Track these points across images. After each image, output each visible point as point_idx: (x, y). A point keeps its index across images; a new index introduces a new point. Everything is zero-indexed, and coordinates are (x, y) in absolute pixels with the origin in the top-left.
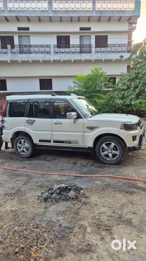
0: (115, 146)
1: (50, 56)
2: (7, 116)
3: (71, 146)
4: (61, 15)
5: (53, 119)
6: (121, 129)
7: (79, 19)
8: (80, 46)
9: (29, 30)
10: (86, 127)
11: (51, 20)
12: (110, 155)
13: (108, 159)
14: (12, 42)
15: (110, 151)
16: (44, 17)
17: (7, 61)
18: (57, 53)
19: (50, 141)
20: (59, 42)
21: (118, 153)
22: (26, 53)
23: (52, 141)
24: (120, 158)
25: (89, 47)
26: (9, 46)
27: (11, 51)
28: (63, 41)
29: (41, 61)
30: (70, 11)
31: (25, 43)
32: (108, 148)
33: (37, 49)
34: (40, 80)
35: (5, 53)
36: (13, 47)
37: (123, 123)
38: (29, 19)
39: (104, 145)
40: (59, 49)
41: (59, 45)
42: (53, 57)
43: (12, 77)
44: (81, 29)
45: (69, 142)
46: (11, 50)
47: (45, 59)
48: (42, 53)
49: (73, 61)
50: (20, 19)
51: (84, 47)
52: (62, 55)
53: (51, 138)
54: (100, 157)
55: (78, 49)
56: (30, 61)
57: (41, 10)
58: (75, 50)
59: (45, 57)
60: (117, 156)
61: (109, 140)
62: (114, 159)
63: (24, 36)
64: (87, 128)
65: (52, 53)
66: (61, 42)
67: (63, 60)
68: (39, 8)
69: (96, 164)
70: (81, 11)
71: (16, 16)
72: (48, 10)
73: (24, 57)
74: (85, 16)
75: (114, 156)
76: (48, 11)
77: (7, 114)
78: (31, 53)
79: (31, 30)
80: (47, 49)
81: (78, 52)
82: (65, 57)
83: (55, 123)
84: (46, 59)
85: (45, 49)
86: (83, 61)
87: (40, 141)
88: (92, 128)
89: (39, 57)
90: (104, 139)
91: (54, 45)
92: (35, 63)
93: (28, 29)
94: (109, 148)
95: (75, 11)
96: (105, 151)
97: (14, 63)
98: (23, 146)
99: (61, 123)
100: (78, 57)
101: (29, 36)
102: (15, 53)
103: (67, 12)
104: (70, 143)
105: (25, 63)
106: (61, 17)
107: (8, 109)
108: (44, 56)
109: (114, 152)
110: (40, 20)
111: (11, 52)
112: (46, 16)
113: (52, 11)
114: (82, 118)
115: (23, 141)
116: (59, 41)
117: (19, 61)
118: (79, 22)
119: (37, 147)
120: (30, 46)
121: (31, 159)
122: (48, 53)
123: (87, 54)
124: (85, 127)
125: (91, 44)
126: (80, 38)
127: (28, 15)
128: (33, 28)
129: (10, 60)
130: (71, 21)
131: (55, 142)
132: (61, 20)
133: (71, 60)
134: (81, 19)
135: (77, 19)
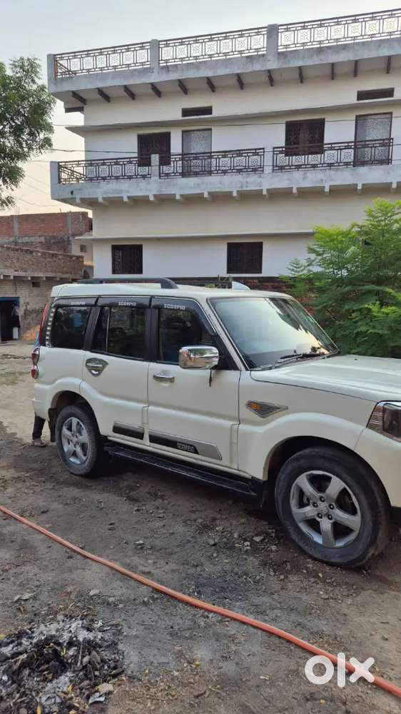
0: (344, 492)
1: (260, 179)
2: (47, 343)
3: (200, 462)
4: (300, 64)
5: (153, 365)
6: (369, 426)
7: (356, 69)
8: (355, 145)
9: (211, 113)
10: (246, 402)
11: (271, 79)
12: (326, 525)
13: (318, 539)
14: (165, 149)
15: (323, 506)
16: (254, 72)
17: (148, 196)
18: (282, 168)
19: (140, 435)
20: (292, 138)
21: (354, 521)
22: (196, 174)
23: (146, 437)
24: (361, 547)
25: (383, 145)
26: (155, 158)
27: (160, 171)
28: (304, 135)
29: (235, 194)
30: (328, 47)
31: (197, 147)
32: (318, 495)
33: (225, 162)
34: (230, 246)
35: (144, 177)
36: (165, 160)
37: (381, 404)
38: (211, 85)
39: (303, 481)
40: (287, 158)
41: (292, 147)
42: (268, 181)
43: (159, 240)
44: (362, 95)
45: (191, 446)
46: (160, 168)
47: (247, 186)
48: (240, 171)
49: (327, 189)
50: (189, 86)
51: (367, 146)
52: (297, 175)
53: (143, 423)
54: (288, 523)
55: (349, 155)
56: (206, 195)
57: (247, 55)
58: (335, 159)
59: (247, 182)
60: (352, 537)
61: (320, 462)
62: (340, 544)
63: (199, 130)
64: (250, 405)
65: (268, 170)
66: (296, 138)
67: (297, 188)
68: (241, 52)
69: (274, 548)
70: (363, 43)
71: (179, 81)
72: (265, 52)
73: (191, 185)
74: (374, 56)
75: (340, 530)
76: (263, 55)
77: (47, 338)
78: (210, 173)
79: (216, 113)
80: (254, 160)
81: (347, 164)
82: (305, 178)
83: (156, 378)
84: (248, 189)
85: (247, 161)
86: (360, 187)
87: (117, 429)
88: (264, 410)
89: (231, 183)
90: (305, 457)
91: (274, 148)
92: (220, 198)
93: (208, 110)
94: (323, 495)
95: (345, 47)
96: (308, 505)
97: (164, 201)
98: (75, 439)
99: (172, 380)
100: (344, 177)
101: (211, 129)
102: (168, 175)
103: (320, 51)
104: (196, 452)
105: (192, 201)
106: (300, 68)
107: (49, 324)
108: (245, 180)
109: (340, 515)
110: (240, 82)
111: (160, 174)
112: (258, 71)
113: (277, 55)
114: (235, 368)
115: (75, 421)
116: (290, 135)
117: (178, 197)
118: (355, 75)
119: (108, 446)
120: (210, 155)
121: (89, 485)
122: (255, 170)
123: (374, 167)
124: (244, 402)
125: (392, 137)
126: (356, 122)
127: (210, 74)
128: (223, 106)
129: (155, 196)
130: (333, 76)
131: (154, 439)
132: (301, 76)
133: (324, 187)
134: (361, 68)
135: (351, 68)
